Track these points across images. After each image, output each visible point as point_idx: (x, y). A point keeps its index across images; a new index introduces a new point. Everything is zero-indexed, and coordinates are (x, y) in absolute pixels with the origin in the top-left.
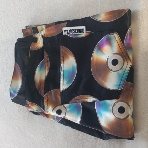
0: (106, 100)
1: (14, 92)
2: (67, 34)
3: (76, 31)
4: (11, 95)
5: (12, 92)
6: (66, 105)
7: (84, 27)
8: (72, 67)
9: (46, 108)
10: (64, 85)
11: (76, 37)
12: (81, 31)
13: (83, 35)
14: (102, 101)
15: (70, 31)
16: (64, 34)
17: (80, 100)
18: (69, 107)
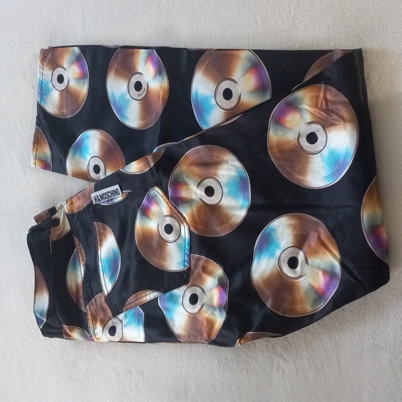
0: (173, 289)
1: (41, 314)
2: (98, 203)
3: (110, 194)
4: (39, 321)
5: (39, 316)
6: (121, 316)
7: (117, 187)
8: (112, 252)
9: (91, 329)
10: (107, 285)
11: (111, 203)
12: (115, 192)
13: (119, 198)
14: (168, 294)
15: (102, 197)
16: (94, 203)
17: (137, 302)
18: (126, 316)
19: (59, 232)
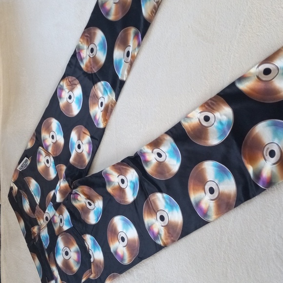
2: (22, 170)
3: (25, 163)
6: (47, 211)
7: (26, 158)
10: (38, 200)
11: (27, 166)
12: (26, 161)
13: (29, 162)
15: (22, 166)
17: (49, 200)
18: (48, 210)
19: (14, 192)
